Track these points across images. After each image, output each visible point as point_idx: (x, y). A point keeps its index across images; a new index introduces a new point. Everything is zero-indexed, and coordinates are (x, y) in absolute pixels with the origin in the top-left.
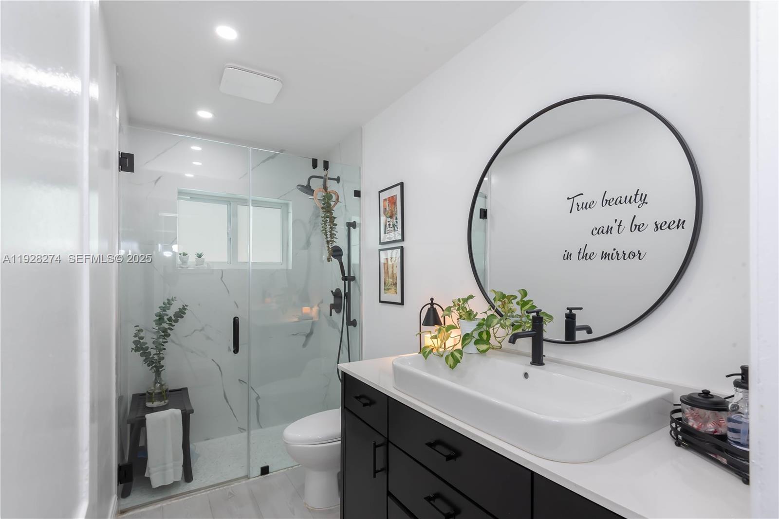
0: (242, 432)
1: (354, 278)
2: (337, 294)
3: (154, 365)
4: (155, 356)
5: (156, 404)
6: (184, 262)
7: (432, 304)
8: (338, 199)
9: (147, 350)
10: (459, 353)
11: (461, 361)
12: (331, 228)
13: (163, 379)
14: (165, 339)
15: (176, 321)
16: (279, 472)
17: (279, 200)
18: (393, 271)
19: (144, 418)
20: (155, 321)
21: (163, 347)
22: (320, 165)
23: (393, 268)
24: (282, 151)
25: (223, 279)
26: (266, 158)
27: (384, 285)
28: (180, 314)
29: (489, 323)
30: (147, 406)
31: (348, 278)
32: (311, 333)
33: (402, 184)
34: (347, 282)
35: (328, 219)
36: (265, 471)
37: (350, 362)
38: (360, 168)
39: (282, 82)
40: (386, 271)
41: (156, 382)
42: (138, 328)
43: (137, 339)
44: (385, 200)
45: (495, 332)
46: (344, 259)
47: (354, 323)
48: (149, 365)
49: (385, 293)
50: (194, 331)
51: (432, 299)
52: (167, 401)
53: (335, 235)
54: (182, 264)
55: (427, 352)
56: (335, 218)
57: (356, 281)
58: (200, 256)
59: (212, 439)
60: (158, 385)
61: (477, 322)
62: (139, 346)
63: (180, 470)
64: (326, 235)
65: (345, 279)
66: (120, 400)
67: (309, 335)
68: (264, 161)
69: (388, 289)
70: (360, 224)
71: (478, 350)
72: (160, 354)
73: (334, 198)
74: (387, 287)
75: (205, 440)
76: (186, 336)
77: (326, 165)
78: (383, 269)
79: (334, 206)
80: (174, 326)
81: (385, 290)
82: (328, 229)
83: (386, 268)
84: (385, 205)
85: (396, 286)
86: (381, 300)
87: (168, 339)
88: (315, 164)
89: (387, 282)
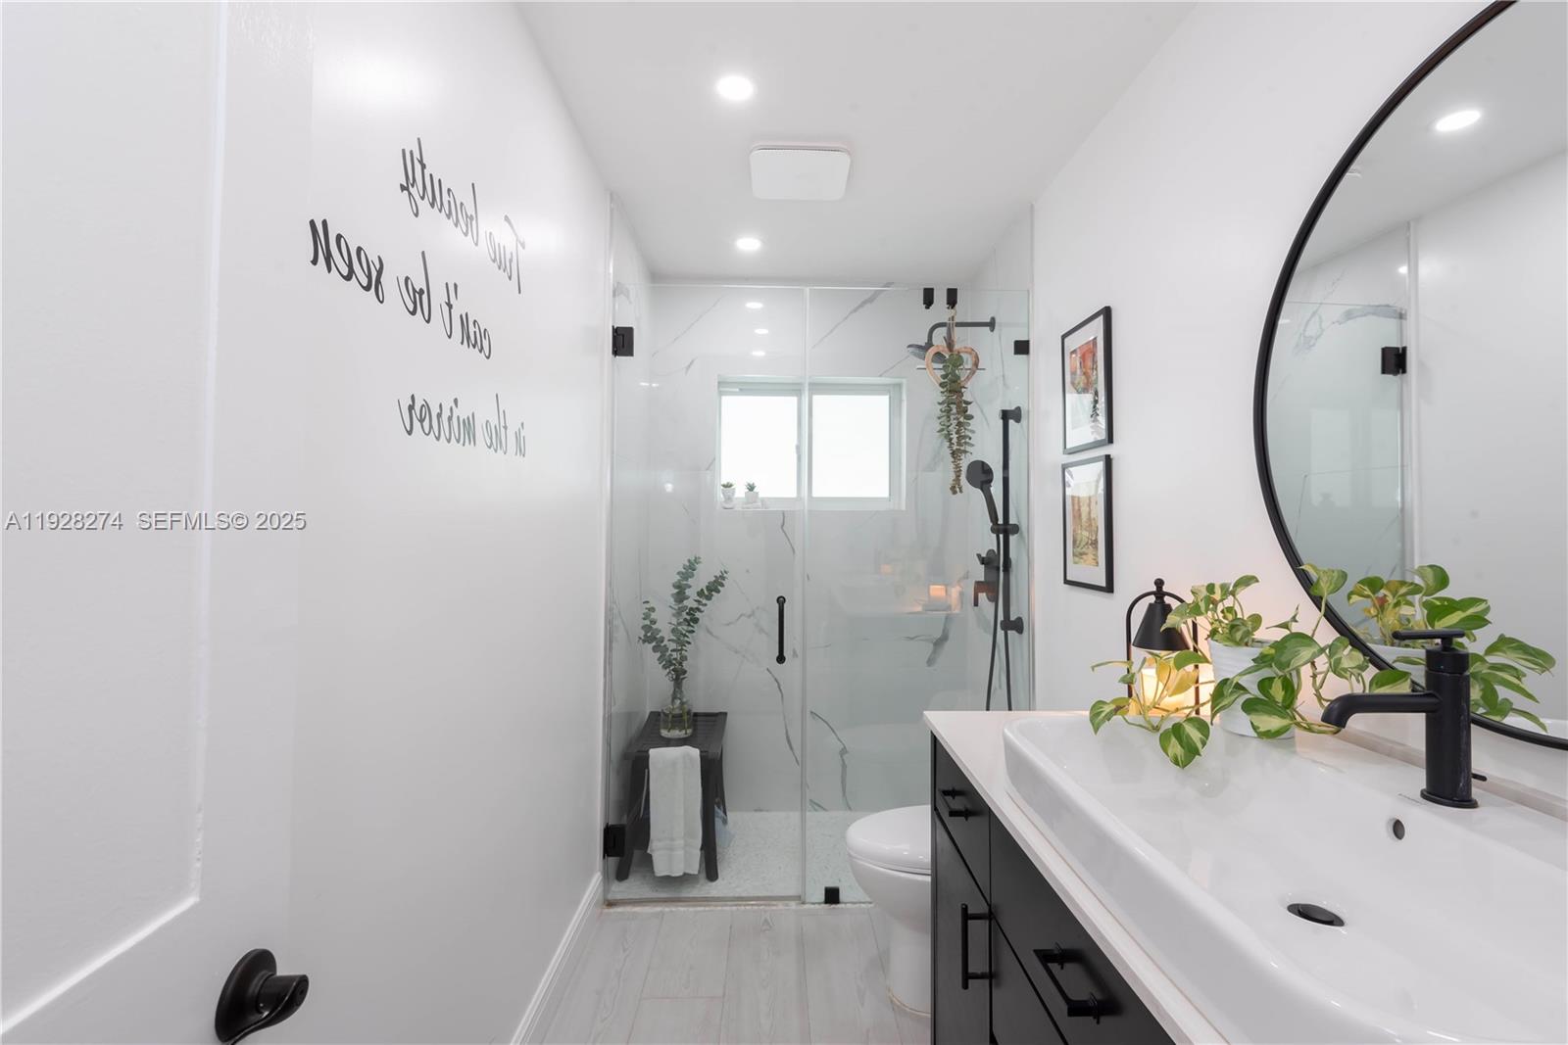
0: (816, 810)
1: (1016, 529)
2: (987, 561)
3: (672, 668)
4: (674, 654)
5: (676, 733)
6: (729, 499)
7: (1160, 594)
8: (976, 364)
9: (662, 642)
10: (1199, 730)
11: (1202, 751)
12: (960, 424)
13: (685, 693)
14: (689, 625)
15: (709, 598)
16: (857, 905)
17: (883, 379)
18: (1089, 513)
19: (645, 754)
20: (673, 595)
21: (686, 639)
22: (940, 298)
23: (1089, 505)
24: (888, 285)
25: (784, 528)
26: (859, 303)
27: (1070, 547)
28: (714, 587)
29: (1284, 659)
30: (663, 735)
31: (1005, 529)
32: (944, 638)
33: (1107, 313)
34: (1001, 536)
35: (953, 407)
36: (832, 896)
37: (988, 709)
38: (1028, 291)
39: (849, 154)
40: (1077, 515)
41: (674, 698)
42: (648, 606)
43: (647, 622)
44: (1074, 352)
45: (1318, 683)
46: (996, 489)
47: (1018, 626)
48: (665, 667)
49: (1075, 563)
50: (741, 616)
51: (1159, 583)
52: (689, 731)
53: (970, 439)
54: (725, 502)
55: (1103, 715)
56: (970, 403)
57: (1021, 534)
58: (751, 488)
59: (767, 811)
60: (678, 702)
61: (1256, 652)
62: (649, 634)
63: (696, 854)
64: (951, 440)
65: (996, 529)
66: (608, 720)
67: (939, 643)
68: (855, 310)
69: (1081, 554)
70: (1028, 412)
71: (1255, 728)
72: (682, 649)
73: (968, 364)
74: (1079, 550)
75: (756, 810)
76: (728, 625)
77: (952, 298)
78: (1068, 508)
79: (968, 378)
80: (705, 605)
81: (1074, 555)
82: (953, 429)
83: (1076, 507)
84: (1073, 362)
85: (1096, 548)
86: (1068, 578)
87: (696, 627)
88: (928, 298)
89: (1079, 538)
